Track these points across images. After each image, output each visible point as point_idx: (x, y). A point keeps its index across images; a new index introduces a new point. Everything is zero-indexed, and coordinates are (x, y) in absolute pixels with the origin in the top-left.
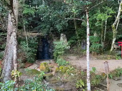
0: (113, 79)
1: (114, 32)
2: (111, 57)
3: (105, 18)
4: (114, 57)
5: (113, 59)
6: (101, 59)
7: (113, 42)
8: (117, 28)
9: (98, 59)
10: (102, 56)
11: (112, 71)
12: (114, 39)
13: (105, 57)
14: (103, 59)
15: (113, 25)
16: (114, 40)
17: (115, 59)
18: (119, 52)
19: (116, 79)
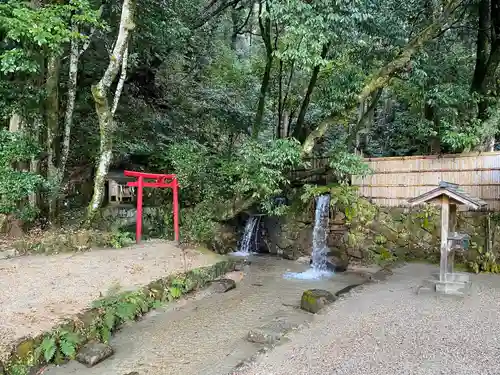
0: (77, 359)
1: (103, 125)
2: (90, 239)
3: (51, 36)
4: (105, 235)
5: (101, 245)
6: (44, 251)
7: (102, 171)
8: (115, 107)
9: (25, 251)
10: (48, 237)
11: (76, 319)
12: (103, 157)
13: (63, 238)
14: (51, 252)
15: (99, 90)
16: (105, 159)
17: (111, 246)
18: (130, 213)
19: (94, 359)
